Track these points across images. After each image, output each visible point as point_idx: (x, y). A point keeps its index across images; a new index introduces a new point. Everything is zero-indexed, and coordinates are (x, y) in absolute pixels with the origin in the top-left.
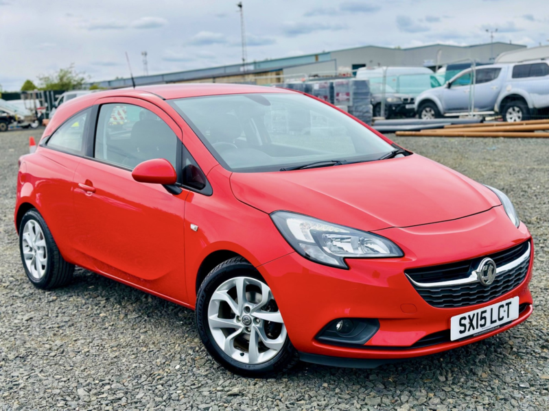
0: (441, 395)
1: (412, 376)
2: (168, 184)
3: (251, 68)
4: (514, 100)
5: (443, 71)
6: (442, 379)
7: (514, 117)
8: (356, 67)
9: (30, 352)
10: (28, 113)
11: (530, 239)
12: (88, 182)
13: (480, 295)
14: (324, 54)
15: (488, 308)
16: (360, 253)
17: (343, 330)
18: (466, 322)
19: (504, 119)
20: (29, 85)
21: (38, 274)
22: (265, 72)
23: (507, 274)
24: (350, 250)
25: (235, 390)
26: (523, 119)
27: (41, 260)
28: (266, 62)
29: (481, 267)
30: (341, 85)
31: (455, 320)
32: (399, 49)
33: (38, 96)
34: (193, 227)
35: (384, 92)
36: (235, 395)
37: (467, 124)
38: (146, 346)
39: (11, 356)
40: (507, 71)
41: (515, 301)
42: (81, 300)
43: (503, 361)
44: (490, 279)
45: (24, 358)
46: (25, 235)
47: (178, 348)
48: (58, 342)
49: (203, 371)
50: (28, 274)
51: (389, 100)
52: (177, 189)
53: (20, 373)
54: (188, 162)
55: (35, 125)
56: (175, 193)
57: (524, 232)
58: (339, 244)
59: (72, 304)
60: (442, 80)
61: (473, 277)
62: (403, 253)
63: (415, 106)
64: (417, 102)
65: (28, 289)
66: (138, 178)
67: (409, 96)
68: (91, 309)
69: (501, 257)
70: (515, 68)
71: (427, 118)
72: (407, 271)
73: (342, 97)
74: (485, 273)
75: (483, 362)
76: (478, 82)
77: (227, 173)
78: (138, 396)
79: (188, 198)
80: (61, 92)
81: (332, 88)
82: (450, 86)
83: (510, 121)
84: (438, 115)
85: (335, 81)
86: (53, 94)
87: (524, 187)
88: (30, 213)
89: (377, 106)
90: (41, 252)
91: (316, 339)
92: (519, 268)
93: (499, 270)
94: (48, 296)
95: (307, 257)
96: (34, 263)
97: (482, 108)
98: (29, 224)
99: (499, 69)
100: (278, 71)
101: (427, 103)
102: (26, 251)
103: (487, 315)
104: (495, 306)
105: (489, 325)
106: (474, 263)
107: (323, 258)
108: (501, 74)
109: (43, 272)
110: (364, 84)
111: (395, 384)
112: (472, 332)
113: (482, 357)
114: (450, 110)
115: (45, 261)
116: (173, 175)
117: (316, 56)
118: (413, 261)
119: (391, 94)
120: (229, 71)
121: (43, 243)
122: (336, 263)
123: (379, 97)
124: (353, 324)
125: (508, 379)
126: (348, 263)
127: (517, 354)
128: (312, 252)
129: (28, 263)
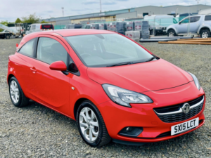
0: (167, 155)
1: (157, 147)
2: (63, 71)
3: (104, 14)
4: (205, 29)
5: (178, 16)
6: (168, 149)
7: (205, 36)
8: (144, 14)
9: (11, 134)
10: (17, 32)
11: (204, 95)
12: (34, 68)
13: (183, 117)
14: (132, 9)
15: (186, 123)
16: (136, 101)
17: (129, 131)
18: (177, 128)
19: (201, 37)
20: (18, 21)
21: (16, 101)
22: (109, 16)
23: (194, 109)
24: (132, 100)
25: (88, 152)
26: (209, 37)
27: (17, 96)
28: (110, 12)
29: (184, 106)
30: (137, 23)
31: (173, 128)
32: (161, 7)
33: (21, 25)
34: (73, 88)
35: (154, 25)
36: (87, 154)
37: (186, 39)
38: (55, 132)
39: (4, 136)
40: (203, 18)
41: (197, 119)
42: (32, 112)
43: (192, 141)
44: (187, 111)
45: (8, 136)
46: (11, 86)
47: (67, 133)
48: (22, 130)
49: (76, 144)
50: (12, 101)
51: (157, 28)
52: (67, 73)
53: (6, 143)
54: (71, 62)
55: (20, 36)
56: (66, 74)
57: (202, 92)
58: (128, 97)
59: (28, 114)
60: (177, 20)
61: (180, 111)
62: (153, 101)
63: (167, 31)
64: (167, 29)
65: (12, 107)
66: (52, 68)
67: (164, 27)
68: (35, 116)
69: (192, 102)
70: (206, 16)
71: (171, 36)
72: (154, 109)
73: (138, 27)
74: (185, 109)
75: (184, 142)
76: (191, 22)
77: (85, 67)
78: (51, 154)
79: (71, 77)
80: (30, 24)
81: (134, 24)
82: (180, 23)
83: (203, 38)
84: (175, 35)
85: (136, 21)
86: (27, 24)
87: (207, 66)
88: (13, 78)
89: (151, 31)
90: (17, 93)
91: (119, 134)
92: (199, 106)
93: (191, 107)
94: (20, 110)
95: (116, 103)
96: (14, 97)
97: (192, 32)
98: (13, 82)
99: (199, 17)
100: (114, 16)
101: (171, 30)
102: (11, 92)
103: (186, 125)
104: (189, 122)
105: (186, 129)
106: (181, 105)
107: (122, 103)
108: (200, 19)
109: (18, 101)
110: (146, 22)
111: (150, 150)
112: (180, 132)
113: (184, 139)
114: (180, 33)
115: (18, 96)
116: (65, 67)
117: (129, 10)
118: (157, 104)
119: (157, 26)
120: (95, 15)
121: (17, 90)
122: (126, 105)
123: (152, 27)
124: (133, 129)
125: (194, 149)
126: (131, 105)
127: (198, 139)
128: (118, 100)
129: (12, 97)
